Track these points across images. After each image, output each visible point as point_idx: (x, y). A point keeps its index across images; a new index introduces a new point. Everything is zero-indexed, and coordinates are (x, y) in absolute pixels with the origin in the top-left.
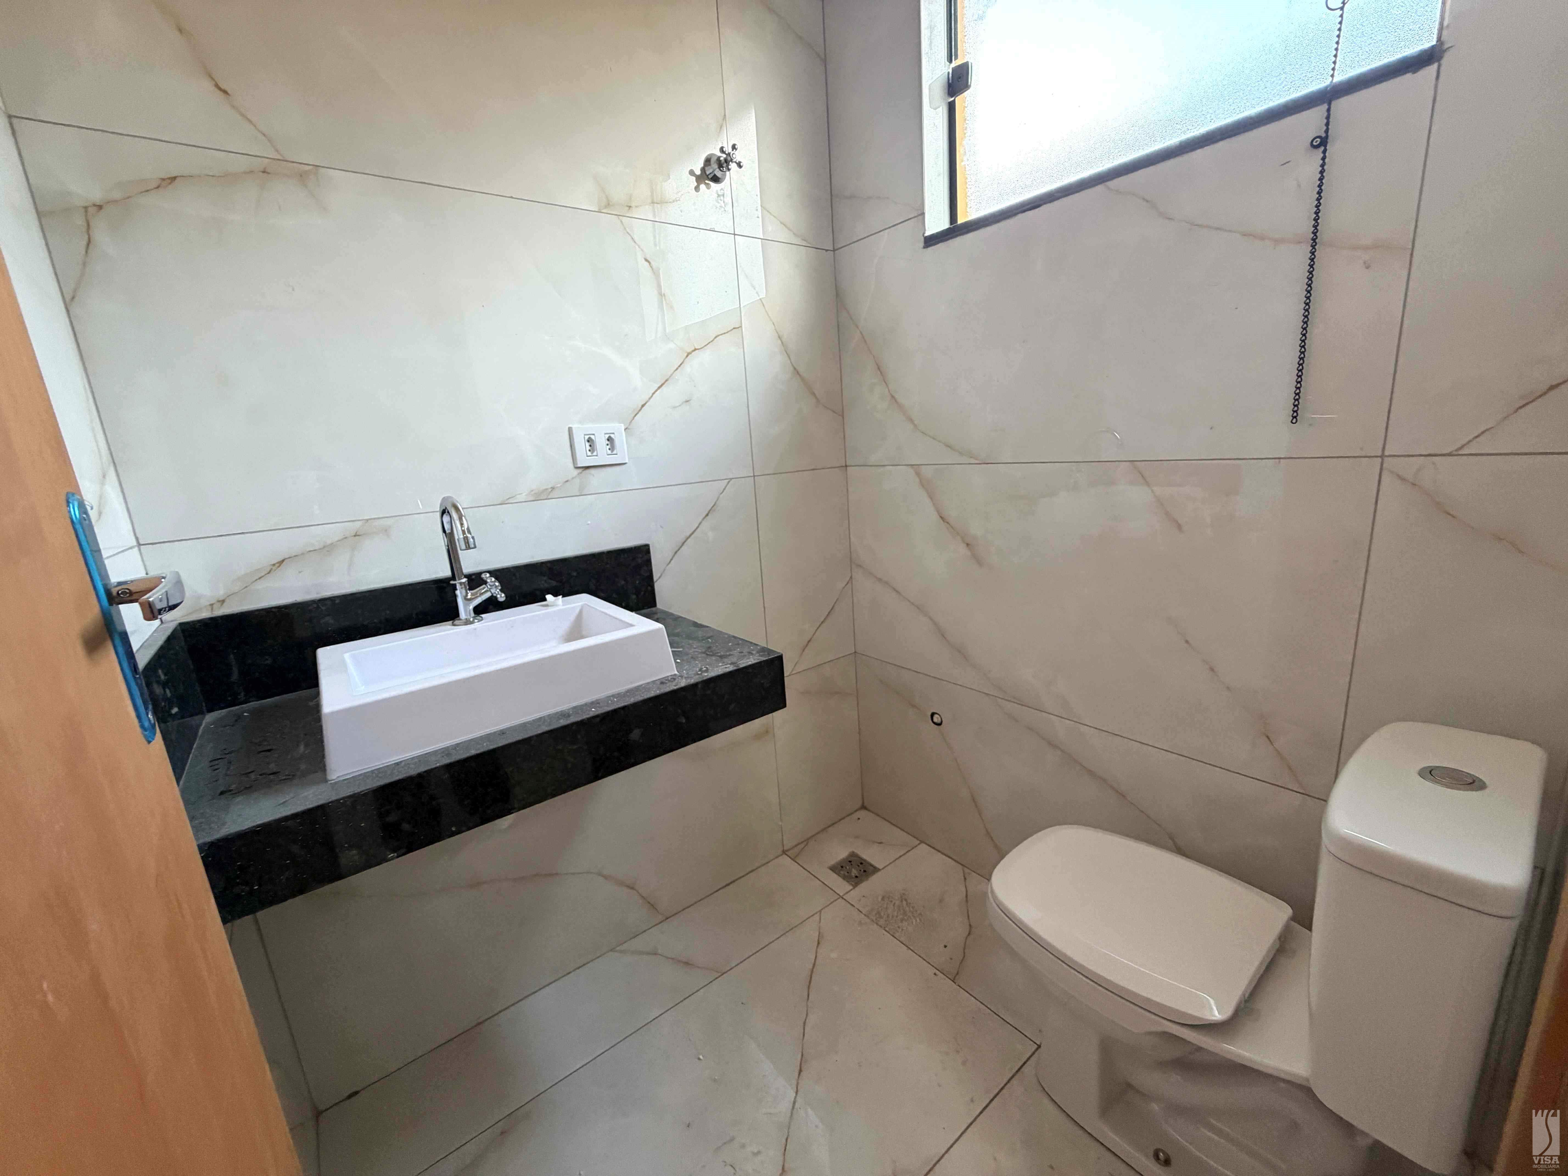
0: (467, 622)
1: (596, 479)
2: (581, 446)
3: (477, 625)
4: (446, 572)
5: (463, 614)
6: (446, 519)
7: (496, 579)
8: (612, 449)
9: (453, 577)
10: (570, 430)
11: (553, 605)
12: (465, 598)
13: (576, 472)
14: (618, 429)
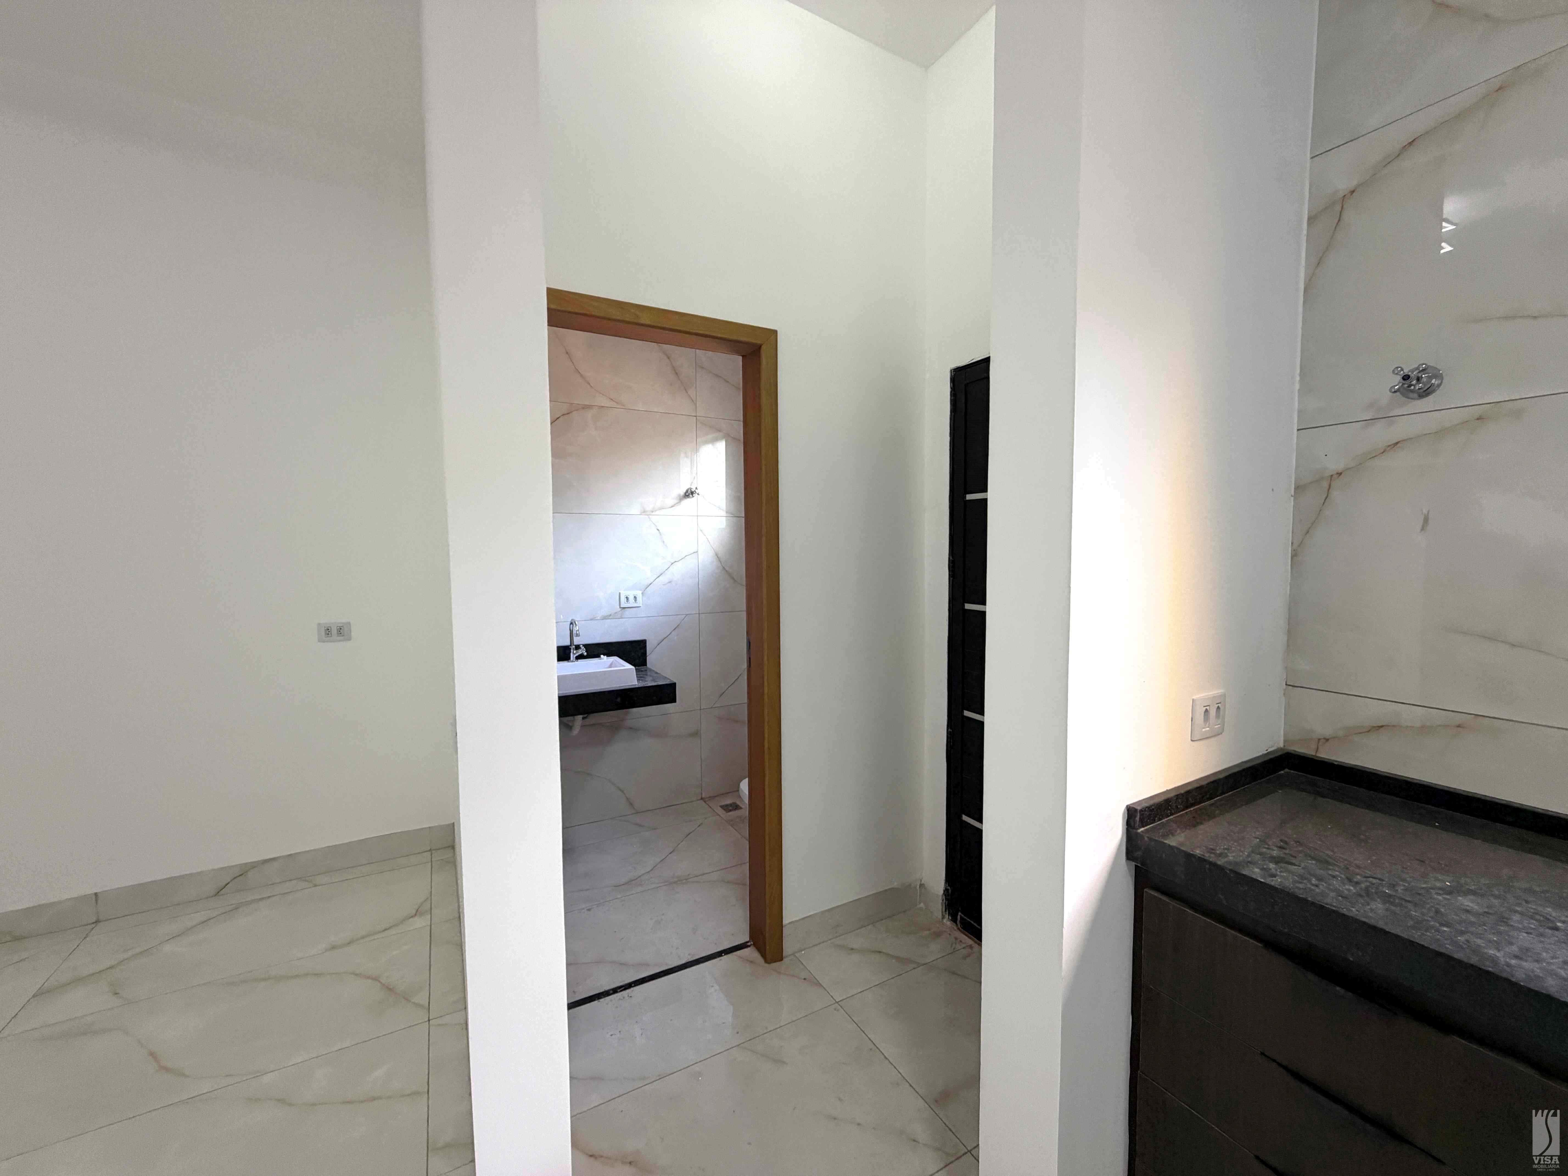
0: (573, 661)
1: (628, 612)
2: (623, 599)
3: (576, 662)
4: (567, 643)
5: (572, 659)
6: (571, 626)
7: (585, 647)
8: (636, 601)
9: (571, 645)
10: (620, 593)
11: (603, 659)
12: (573, 652)
13: (620, 609)
14: (639, 594)
